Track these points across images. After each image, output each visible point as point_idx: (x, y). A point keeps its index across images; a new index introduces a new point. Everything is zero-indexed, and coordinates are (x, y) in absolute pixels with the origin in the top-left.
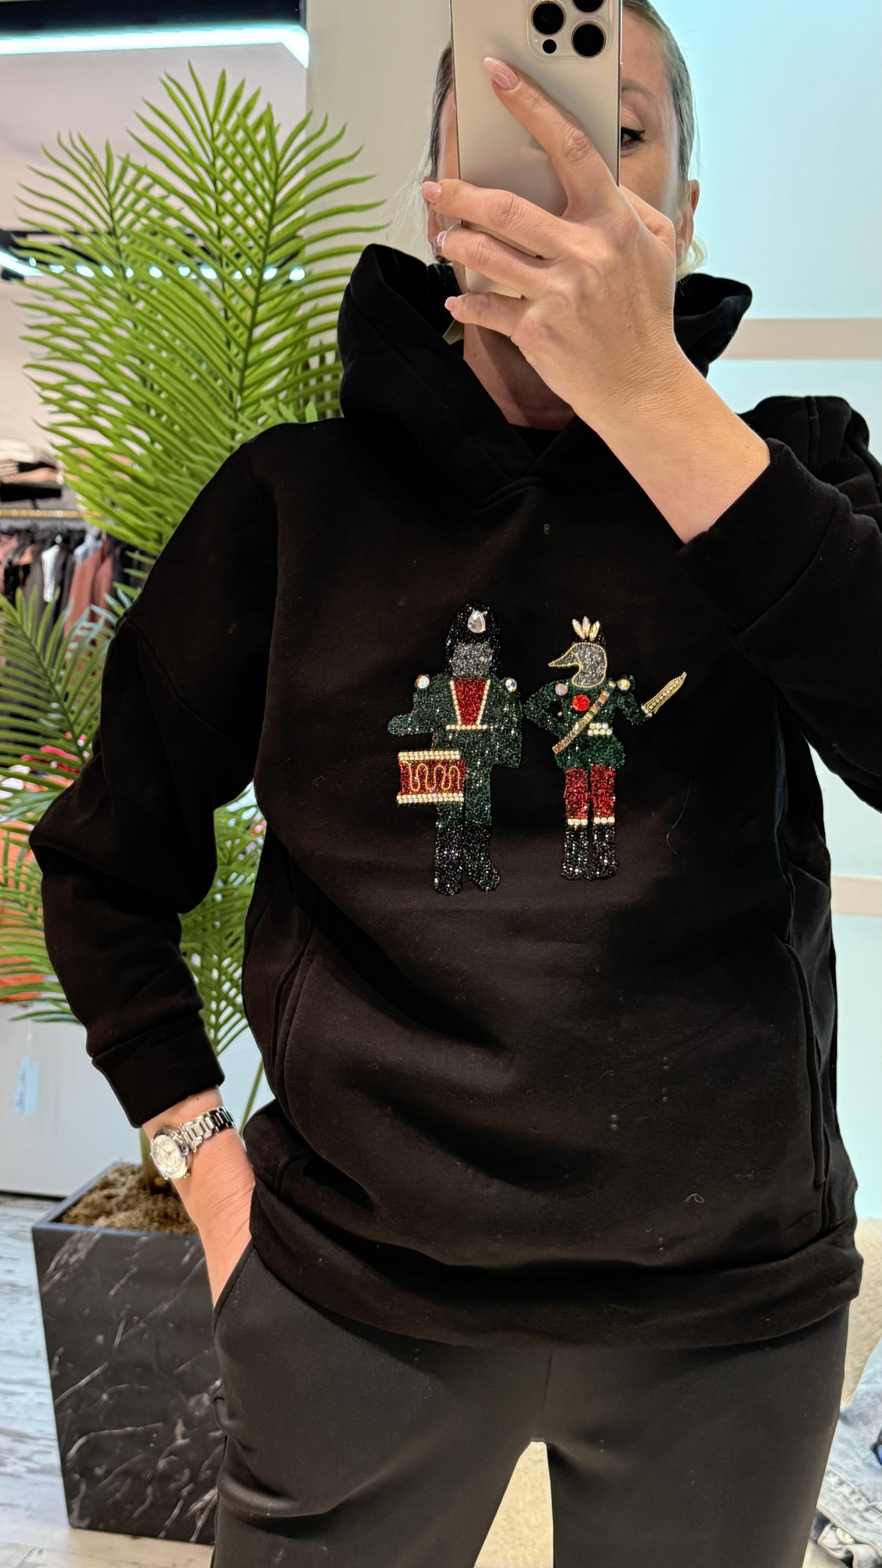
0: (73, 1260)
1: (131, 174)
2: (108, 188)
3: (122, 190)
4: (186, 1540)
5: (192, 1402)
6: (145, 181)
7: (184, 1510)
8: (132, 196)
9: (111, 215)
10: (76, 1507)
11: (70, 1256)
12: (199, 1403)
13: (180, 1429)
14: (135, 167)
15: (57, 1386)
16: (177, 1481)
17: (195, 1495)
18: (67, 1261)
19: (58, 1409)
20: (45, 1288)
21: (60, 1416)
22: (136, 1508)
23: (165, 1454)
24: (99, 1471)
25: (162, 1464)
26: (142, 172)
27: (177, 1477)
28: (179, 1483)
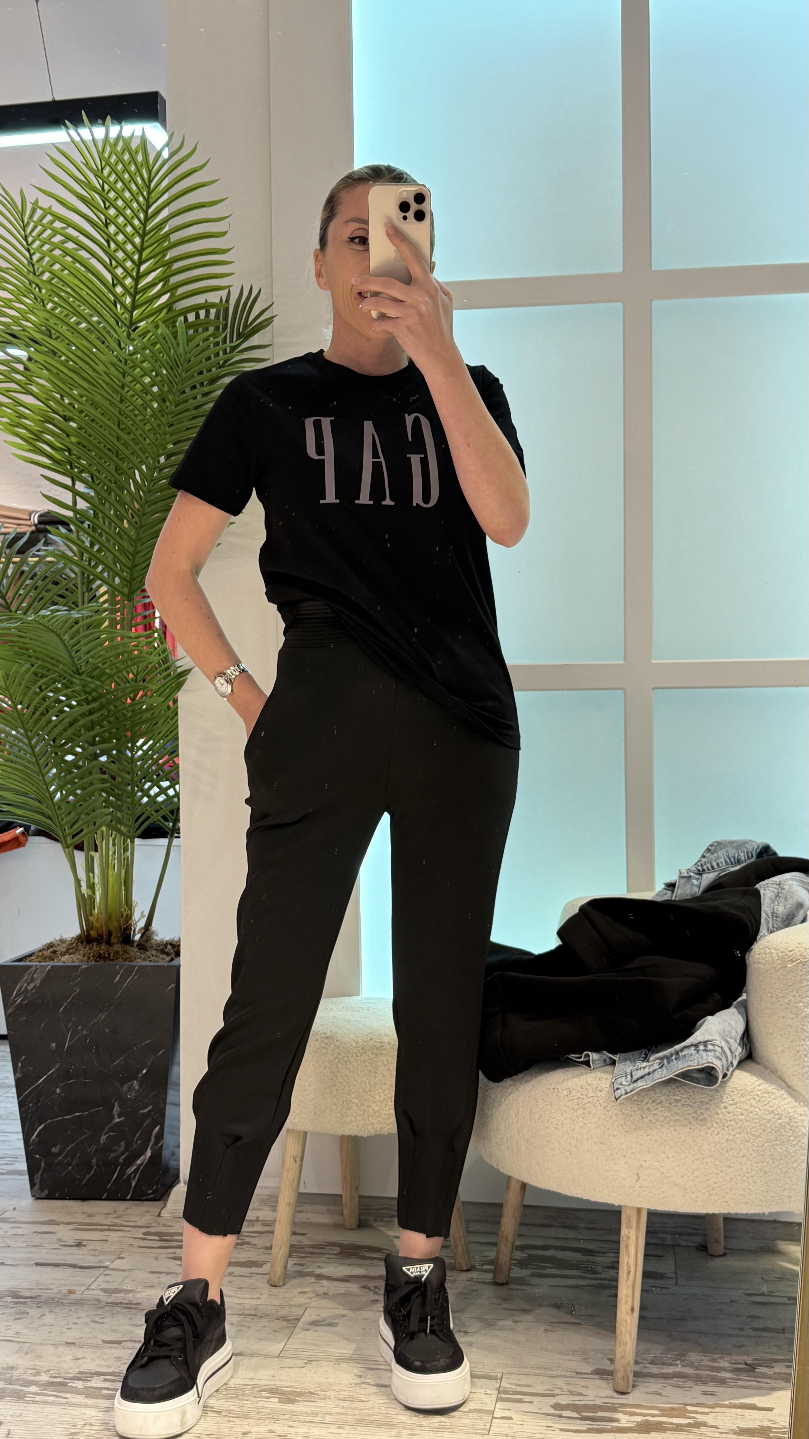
0: (30, 988)
1: (39, 213)
2: (23, 221)
3: (32, 224)
4: (124, 1199)
5: (125, 1088)
6: (49, 218)
7: (122, 1173)
8: (39, 228)
9: (26, 238)
10: (37, 1181)
11: (28, 984)
12: (130, 1088)
13: (116, 1109)
14: (41, 208)
15: (20, 1085)
16: (115, 1151)
17: (130, 1161)
18: (26, 987)
19: (21, 1105)
20: (9, 1012)
21: (23, 1109)
22: (85, 1176)
23: (106, 1131)
24: (55, 1150)
25: (103, 1138)
26: (47, 212)
27: (114, 1148)
28: (116, 1154)
